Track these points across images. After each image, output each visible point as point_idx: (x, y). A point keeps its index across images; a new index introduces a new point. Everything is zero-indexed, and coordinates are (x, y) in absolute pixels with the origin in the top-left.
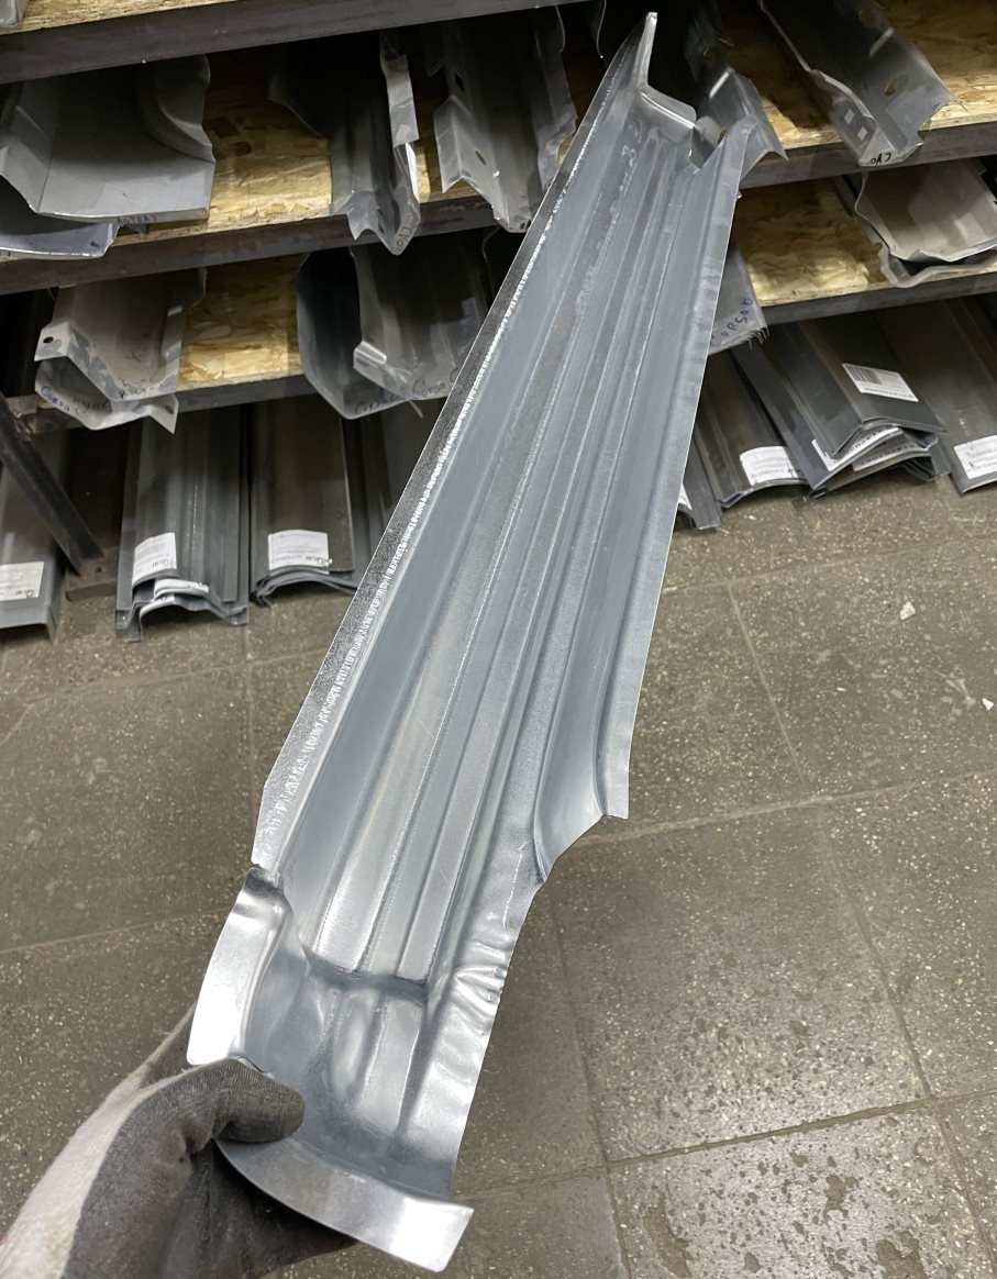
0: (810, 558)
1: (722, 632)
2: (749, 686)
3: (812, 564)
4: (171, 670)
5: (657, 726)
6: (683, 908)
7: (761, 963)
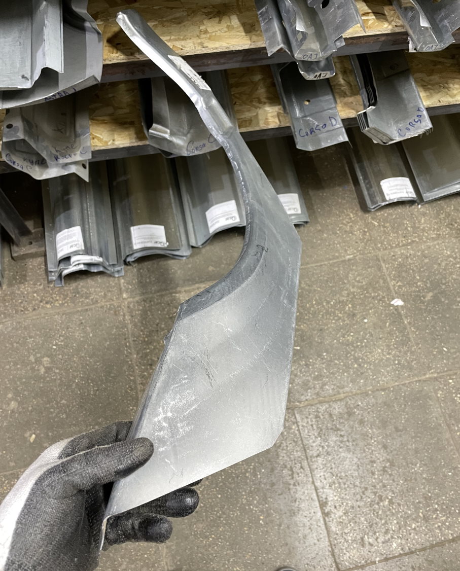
0: (420, 239)
1: (378, 282)
2: (393, 313)
3: (421, 243)
4: (80, 304)
5: (348, 336)
6: (368, 436)
7: (408, 464)
